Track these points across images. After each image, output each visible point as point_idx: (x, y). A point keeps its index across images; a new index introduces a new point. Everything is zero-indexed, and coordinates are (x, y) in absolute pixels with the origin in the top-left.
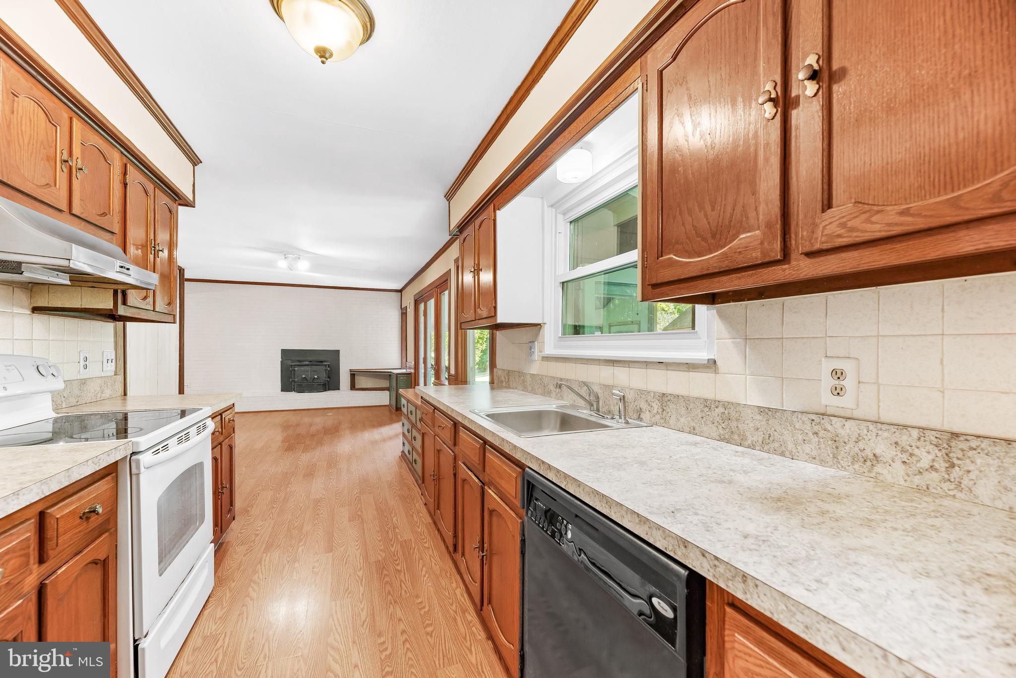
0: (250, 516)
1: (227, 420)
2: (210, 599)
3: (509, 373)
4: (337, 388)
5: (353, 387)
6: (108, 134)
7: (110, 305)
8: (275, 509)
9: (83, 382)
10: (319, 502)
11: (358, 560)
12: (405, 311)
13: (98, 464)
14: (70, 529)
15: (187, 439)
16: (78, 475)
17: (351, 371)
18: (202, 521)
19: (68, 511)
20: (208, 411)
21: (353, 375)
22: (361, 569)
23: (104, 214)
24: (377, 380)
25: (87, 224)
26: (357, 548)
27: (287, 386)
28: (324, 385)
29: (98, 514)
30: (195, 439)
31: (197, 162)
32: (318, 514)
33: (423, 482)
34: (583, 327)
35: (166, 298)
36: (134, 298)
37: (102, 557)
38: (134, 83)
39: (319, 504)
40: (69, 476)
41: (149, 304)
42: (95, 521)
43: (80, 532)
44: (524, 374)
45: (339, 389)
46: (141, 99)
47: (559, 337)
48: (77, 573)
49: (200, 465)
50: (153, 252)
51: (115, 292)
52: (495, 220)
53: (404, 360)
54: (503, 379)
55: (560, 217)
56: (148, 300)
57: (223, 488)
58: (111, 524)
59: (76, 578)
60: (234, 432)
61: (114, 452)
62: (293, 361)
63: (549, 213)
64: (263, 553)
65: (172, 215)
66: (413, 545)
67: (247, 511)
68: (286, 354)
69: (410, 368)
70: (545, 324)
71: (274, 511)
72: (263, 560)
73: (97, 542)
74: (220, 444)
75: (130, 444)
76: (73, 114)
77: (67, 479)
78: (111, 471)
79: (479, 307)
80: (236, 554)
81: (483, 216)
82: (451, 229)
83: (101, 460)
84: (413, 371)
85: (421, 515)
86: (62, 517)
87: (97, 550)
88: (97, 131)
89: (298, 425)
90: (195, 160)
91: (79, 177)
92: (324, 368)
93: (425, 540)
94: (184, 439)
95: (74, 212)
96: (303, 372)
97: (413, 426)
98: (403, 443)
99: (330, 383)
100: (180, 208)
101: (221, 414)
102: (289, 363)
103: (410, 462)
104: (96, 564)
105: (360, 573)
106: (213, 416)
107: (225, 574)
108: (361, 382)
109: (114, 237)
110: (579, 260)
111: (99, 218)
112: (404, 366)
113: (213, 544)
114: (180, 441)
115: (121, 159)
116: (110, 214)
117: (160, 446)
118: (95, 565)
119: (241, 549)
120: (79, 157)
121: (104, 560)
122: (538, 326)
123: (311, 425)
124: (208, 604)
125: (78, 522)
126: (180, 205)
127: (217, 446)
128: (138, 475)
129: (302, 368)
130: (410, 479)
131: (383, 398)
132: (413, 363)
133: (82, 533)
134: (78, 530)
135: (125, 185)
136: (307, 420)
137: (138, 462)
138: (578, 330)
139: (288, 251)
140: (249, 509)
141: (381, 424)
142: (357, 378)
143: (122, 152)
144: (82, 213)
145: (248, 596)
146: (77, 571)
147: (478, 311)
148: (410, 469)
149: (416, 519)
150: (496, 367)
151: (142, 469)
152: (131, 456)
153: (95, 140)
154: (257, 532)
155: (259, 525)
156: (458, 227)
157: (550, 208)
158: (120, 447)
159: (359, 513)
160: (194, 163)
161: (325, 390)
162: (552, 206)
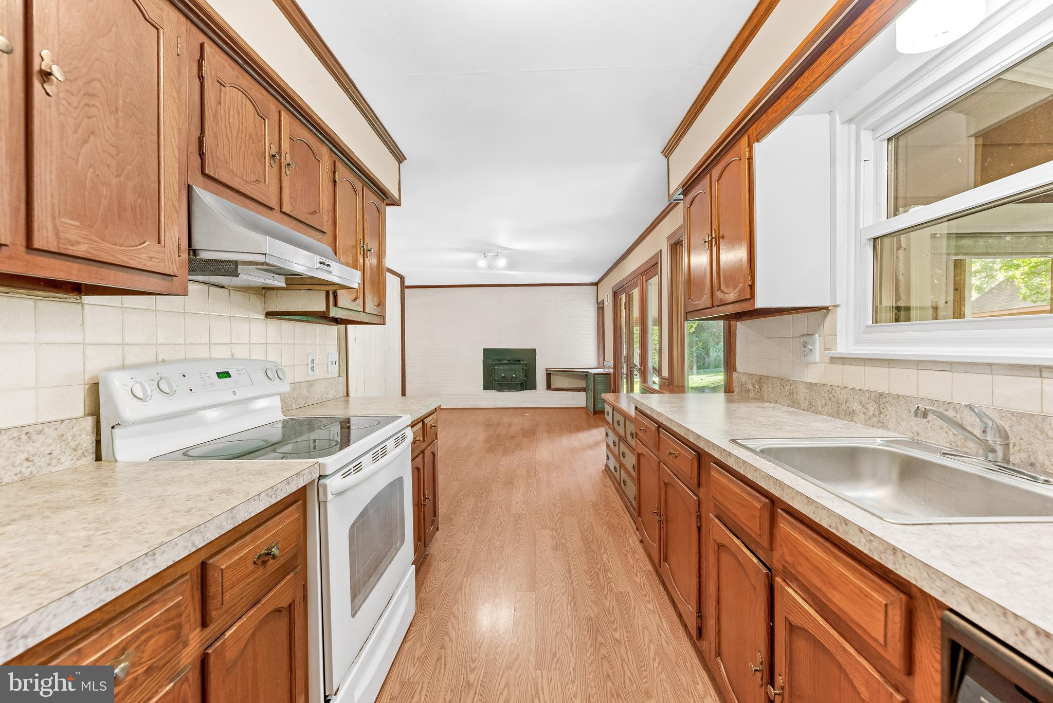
0: (453, 526)
1: (429, 426)
2: (412, 628)
3: (761, 380)
4: (534, 387)
5: (549, 387)
6: (316, 129)
7: (323, 308)
8: (476, 521)
9: (310, 384)
10: (519, 518)
11: (565, 610)
12: (602, 306)
13: (274, 496)
14: (240, 581)
15: (384, 454)
16: (246, 515)
17: (547, 370)
18: (402, 543)
19: (237, 557)
20: (407, 419)
21: (549, 374)
22: (569, 625)
23: (314, 213)
24: (573, 380)
25: (298, 223)
26: (563, 591)
27: (488, 386)
28: (522, 384)
29: (274, 557)
30: (392, 453)
31: (402, 159)
32: (518, 534)
33: (639, 515)
34: (908, 309)
35: (375, 299)
36: (344, 299)
37: (285, 604)
38: (339, 73)
39: (519, 521)
40: (232, 518)
41: (359, 306)
42: (272, 565)
43: (255, 580)
44: (792, 383)
45: (535, 389)
46: (346, 91)
47: (868, 326)
48: (253, 629)
49: (400, 480)
50: (362, 253)
51: (327, 293)
52: (750, 160)
53: (602, 358)
54: (750, 386)
55: (866, 136)
56: (357, 301)
57: (425, 499)
58: (299, 560)
59: (253, 634)
60: (436, 438)
61: (295, 479)
62: (493, 360)
63: (844, 132)
64: (464, 576)
65: (381, 214)
66: (633, 603)
67: (451, 519)
68: (487, 352)
69: (608, 368)
70: (837, 306)
71: (475, 522)
72: (464, 586)
73: (278, 587)
74: (423, 452)
75: (316, 466)
76: (282, 107)
77: (230, 521)
78: (299, 498)
79: (719, 289)
80: (439, 569)
81: (731, 157)
82: (671, 192)
83: (279, 491)
84: (612, 371)
85: (638, 557)
86: (228, 567)
87: (280, 595)
88: (306, 125)
89: (498, 424)
90: (400, 157)
91: (288, 173)
92: (521, 367)
93: (648, 598)
94: (380, 454)
95: (284, 210)
96: (503, 371)
97: (622, 439)
98: (608, 456)
99: (527, 383)
100: (388, 208)
101: (423, 421)
102: (490, 362)
103: (617, 480)
104: (280, 611)
105: (569, 632)
106: (412, 425)
107: (427, 596)
108: (557, 382)
109: (325, 237)
110: (901, 202)
111: (309, 216)
112: (601, 365)
113: (414, 566)
114: (375, 459)
115: (330, 156)
116: (320, 213)
117: (351, 466)
118: (278, 613)
119: (443, 566)
120: (288, 152)
121: (290, 605)
122: (823, 310)
123: (510, 425)
124: (409, 634)
125: (251, 568)
126: (388, 205)
127: (419, 454)
128: (325, 502)
129: (502, 367)
130: (618, 503)
131: (579, 400)
132: (613, 362)
133: (257, 581)
134: (251, 579)
135: (335, 182)
136: (506, 419)
137: (325, 487)
138: (901, 313)
139: (488, 249)
140: (452, 516)
141: (579, 429)
142: (553, 377)
143: (331, 149)
144: (292, 211)
145: (447, 634)
146: (252, 628)
147: (719, 294)
148: (617, 489)
149: (631, 562)
150: (735, 370)
151: (330, 497)
152: (319, 479)
153: (304, 134)
154: (459, 547)
155: (461, 539)
156: (683, 187)
157: (846, 126)
158: (304, 472)
159: (563, 541)
160: (399, 160)
161: (523, 390)
162: (850, 121)
